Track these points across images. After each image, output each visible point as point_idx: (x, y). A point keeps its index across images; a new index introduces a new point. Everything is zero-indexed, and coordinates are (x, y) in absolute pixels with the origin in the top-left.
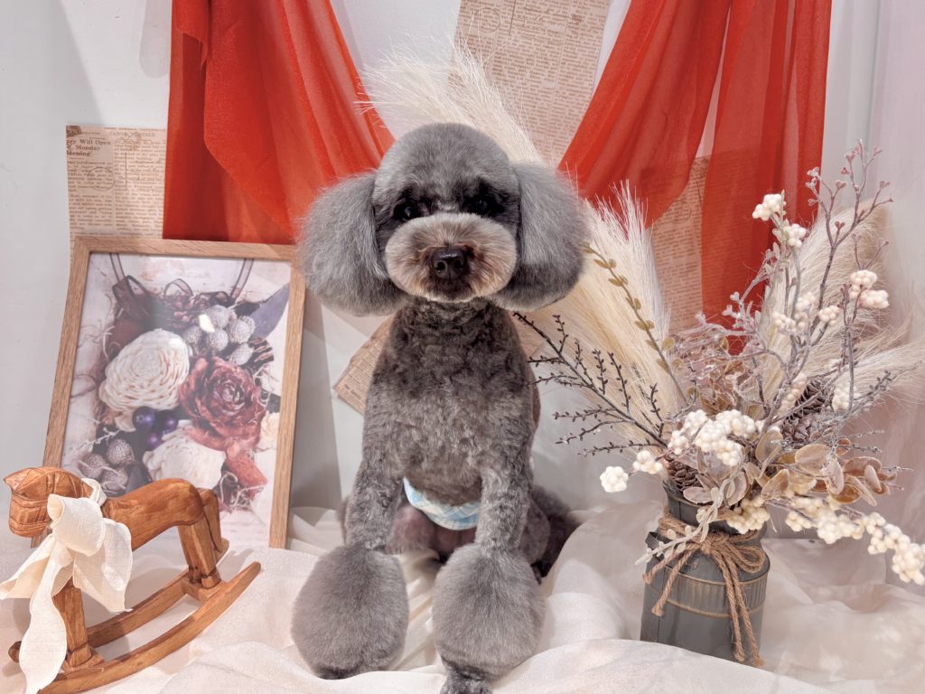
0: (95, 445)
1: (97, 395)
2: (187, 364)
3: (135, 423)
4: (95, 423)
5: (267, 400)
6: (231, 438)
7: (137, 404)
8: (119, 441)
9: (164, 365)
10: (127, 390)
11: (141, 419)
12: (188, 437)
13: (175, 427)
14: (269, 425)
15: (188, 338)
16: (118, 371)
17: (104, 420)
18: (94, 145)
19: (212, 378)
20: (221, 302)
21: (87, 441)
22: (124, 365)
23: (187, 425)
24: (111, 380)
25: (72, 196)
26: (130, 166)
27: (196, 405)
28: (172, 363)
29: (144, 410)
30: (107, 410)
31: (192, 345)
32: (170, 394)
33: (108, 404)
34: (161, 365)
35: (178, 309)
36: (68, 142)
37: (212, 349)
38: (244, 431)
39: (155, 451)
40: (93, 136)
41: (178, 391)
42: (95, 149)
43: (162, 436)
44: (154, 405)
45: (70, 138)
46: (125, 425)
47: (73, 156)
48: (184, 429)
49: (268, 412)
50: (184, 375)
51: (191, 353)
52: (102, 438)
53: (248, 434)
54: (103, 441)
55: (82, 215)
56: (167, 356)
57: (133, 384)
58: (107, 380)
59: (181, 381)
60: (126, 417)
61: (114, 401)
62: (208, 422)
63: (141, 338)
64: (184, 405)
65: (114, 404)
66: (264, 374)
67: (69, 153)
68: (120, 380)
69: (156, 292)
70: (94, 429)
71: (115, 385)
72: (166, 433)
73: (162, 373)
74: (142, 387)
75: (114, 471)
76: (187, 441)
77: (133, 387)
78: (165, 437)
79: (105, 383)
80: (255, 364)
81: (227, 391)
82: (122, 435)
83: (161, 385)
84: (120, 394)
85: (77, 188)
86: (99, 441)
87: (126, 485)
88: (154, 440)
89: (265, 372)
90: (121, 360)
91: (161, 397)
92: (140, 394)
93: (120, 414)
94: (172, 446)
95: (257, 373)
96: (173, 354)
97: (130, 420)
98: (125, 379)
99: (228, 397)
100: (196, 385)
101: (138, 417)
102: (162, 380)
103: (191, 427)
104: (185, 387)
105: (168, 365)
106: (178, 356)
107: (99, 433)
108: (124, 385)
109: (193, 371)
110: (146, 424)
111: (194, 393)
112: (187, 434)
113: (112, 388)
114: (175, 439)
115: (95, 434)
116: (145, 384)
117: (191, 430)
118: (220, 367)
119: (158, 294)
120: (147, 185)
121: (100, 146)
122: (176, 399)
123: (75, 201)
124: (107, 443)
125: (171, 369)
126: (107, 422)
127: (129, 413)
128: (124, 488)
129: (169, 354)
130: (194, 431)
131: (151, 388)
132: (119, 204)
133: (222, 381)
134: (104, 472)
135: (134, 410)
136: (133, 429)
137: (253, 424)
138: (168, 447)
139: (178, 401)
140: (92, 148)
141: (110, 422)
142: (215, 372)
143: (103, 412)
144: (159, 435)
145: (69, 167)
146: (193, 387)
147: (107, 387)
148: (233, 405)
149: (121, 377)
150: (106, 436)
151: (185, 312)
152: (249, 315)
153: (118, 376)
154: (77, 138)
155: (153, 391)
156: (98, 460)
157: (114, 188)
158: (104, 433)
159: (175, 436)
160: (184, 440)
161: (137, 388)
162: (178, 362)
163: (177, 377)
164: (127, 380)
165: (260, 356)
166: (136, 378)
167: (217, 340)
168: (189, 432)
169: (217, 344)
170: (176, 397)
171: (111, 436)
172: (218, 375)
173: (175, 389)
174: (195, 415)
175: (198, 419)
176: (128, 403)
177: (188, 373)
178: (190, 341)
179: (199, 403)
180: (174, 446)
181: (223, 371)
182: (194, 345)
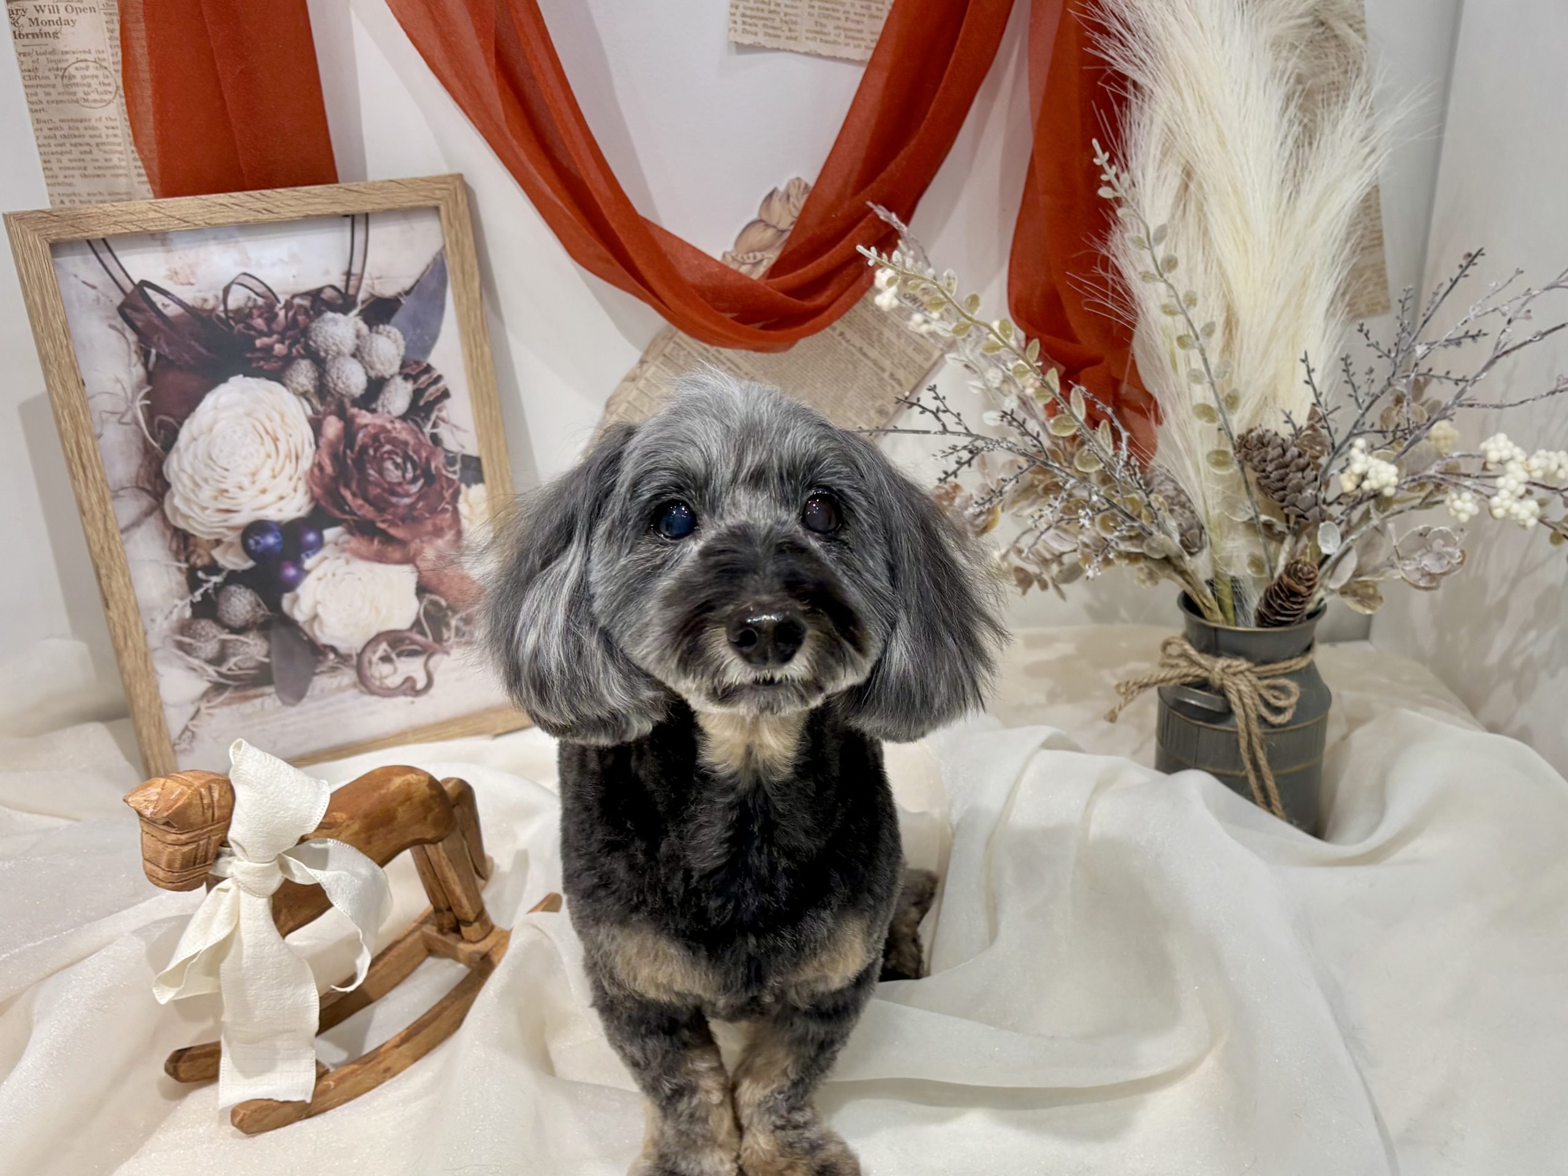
0: (192, 604)
1: (165, 518)
2: (308, 432)
3: (249, 553)
4: (179, 569)
5: (458, 467)
6: (417, 541)
7: (242, 519)
8: (233, 588)
9: (268, 441)
10: (216, 498)
11: (257, 543)
12: (347, 555)
13: (320, 544)
14: (472, 508)
15: (295, 385)
16: (190, 470)
17: (193, 559)
19: (357, 448)
20: (333, 306)
21: (175, 602)
22: (194, 454)
23: (340, 535)
24: (180, 488)
27: (343, 498)
28: (281, 435)
29: (258, 527)
30: (192, 541)
31: (304, 395)
32: (295, 490)
33: (192, 531)
34: (263, 444)
35: (262, 334)
37: (342, 396)
38: (434, 525)
39: (299, 591)
41: (307, 483)
43: (303, 562)
44: (272, 514)
46: (233, 560)
48: (336, 544)
49: (463, 486)
50: (309, 452)
51: (310, 412)
52: (201, 591)
53: (441, 529)
54: (205, 595)
56: (268, 425)
57: (223, 486)
58: (173, 489)
59: (306, 464)
60: (231, 545)
61: (200, 524)
62: (373, 523)
63: (209, 401)
64: (323, 503)
65: (200, 528)
66: (442, 424)
68: (197, 484)
69: (209, 307)
70: (181, 578)
71: (192, 496)
72: (308, 556)
73: (269, 456)
74: (241, 488)
75: (241, 638)
76: (348, 562)
77: (226, 491)
78: (308, 563)
79: (173, 496)
80: (422, 409)
81: (389, 465)
82: (234, 577)
83: (274, 477)
84: (204, 509)
86: (197, 597)
87: (268, 656)
88: (291, 572)
89: (443, 421)
90: (187, 448)
91: (282, 498)
92: (242, 500)
93: (218, 542)
94: (325, 575)
95: (430, 425)
96: (277, 418)
97: (240, 548)
98: (206, 481)
99: (393, 474)
100: (333, 465)
101: (251, 542)
102: (273, 470)
103: (347, 537)
104: (316, 471)
105: (275, 440)
106: (287, 420)
107: (193, 583)
108: (206, 494)
109: (323, 442)
110: (269, 549)
111: (334, 479)
112: (343, 550)
113: (187, 500)
114: (326, 564)
115: (185, 587)
116: (246, 482)
117: (348, 542)
118: (366, 426)
119: (214, 309)
122: (308, 496)
124: (213, 597)
125: (282, 446)
126: (199, 562)
127: (233, 537)
128: (267, 661)
129: (271, 420)
130: (355, 543)
131: (259, 486)
133: (376, 450)
134: (224, 644)
135: (239, 532)
136: (250, 564)
137: (445, 511)
138: (320, 579)
139: (313, 498)
141: (206, 560)
142: (360, 435)
143: (186, 547)
144: (297, 563)
146: (329, 469)
147: (178, 501)
148: (406, 487)
149: (198, 479)
150: (206, 585)
151: (275, 336)
152: (388, 322)
153: (191, 478)
155: (264, 491)
156: (208, 628)
158: (202, 581)
159: (326, 558)
160: (342, 562)
161: (234, 491)
162: (290, 431)
163: (297, 458)
164: (211, 482)
165: (427, 394)
166: (225, 474)
167: (348, 379)
168: (346, 546)
169: (348, 386)
170: (307, 492)
171: (215, 584)
172: (366, 440)
173: (299, 479)
174: (347, 517)
175: (354, 521)
176: (225, 521)
177: (314, 447)
178: (301, 390)
179: (348, 495)
180: (330, 575)
181: (373, 431)
182: (308, 396)
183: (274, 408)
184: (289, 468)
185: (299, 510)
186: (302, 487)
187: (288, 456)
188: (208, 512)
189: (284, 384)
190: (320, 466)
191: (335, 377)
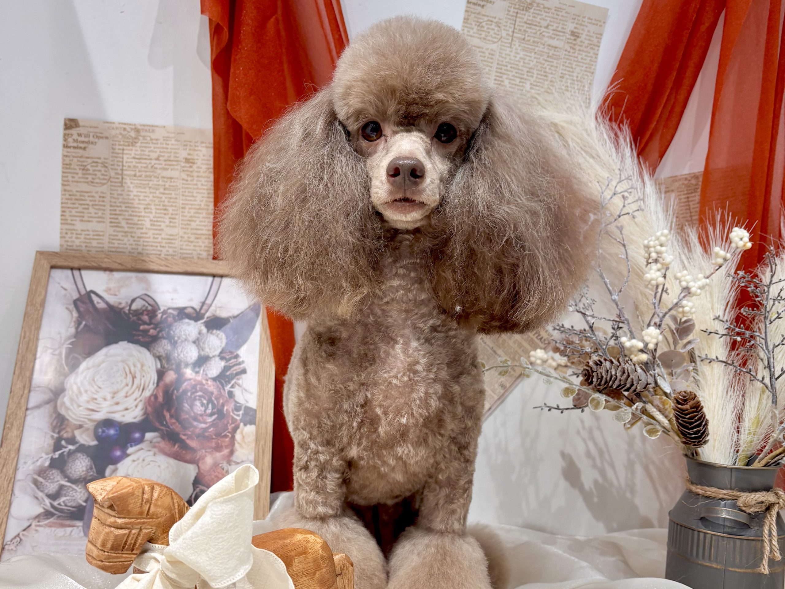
0: (52, 459)
1: (55, 407)
2: (155, 377)
3: (97, 437)
4: (52, 437)
5: (241, 413)
6: (204, 451)
7: (100, 416)
8: (79, 455)
9: (129, 378)
10: (88, 402)
11: (103, 432)
12: (156, 450)
13: (141, 440)
14: (243, 437)
15: (155, 351)
16: (79, 384)
17: (62, 433)
18: (91, 139)
19: (181, 391)
20: (189, 317)
21: (44, 455)
22: (85, 378)
23: (155, 438)
24: (70, 392)
25: (65, 190)
26: (127, 162)
27: (164, 417)
28: (138, 375)
29: (108, 423)
30: (66, 422)
31: (159, 358)
32: (136, 406)
33: (67, 417)
34: (126, 378)
35: (145, 323)
36: (65, 135)
37: (181, 361)
38: (217, 443)
39: (119, 465)
40: (91, 130)
41: (145, 403)
42: (92, 143)
43: (127, 449)
44: (118, 417)
45: (68, 132)
46: (85, 439)
47: (69, 150)
48: (151, 442)
49: (242, 425)
50: (152, 387)
51: (159, 366)
52: (60, 452)
53: (222, 447)
54: (61, 455)
55: (74, 211)
56: (132, 369)
57: (95, 396)
58: (67, 393)
59: (147, 393)
60: (88, 429)
61: (74, 414)
62: (178, 434)
63: (104, 351)
64: (151, 417)
65: (74, 416)
66: (237, 387)
67: (65, 146)
68: (80, 392)
69: (121, 306)
70: (52, 442)
71: (75, 398)
72: (131, 446)
73: (127, 385)
74: (105, 399)
75: (74, 486)
76: (155, 454)
77: (96, 399)
78: (130, 450)
79: (64, 396)
80: (227, 376)
81: (198, 403)
82: (83, 449)
83: (126, 397)
84: (79, 406)
85: (70, 183)
86: (57, 455)
87: (86, 501)
88: (118, 453)
89: (239, 385)
90: (82, 372)
91: (127, 409)
92: (104, 406)
93: (80, 427)
94: (138, 459)
95: (230, 385)
96: (139, 366)
97: (91, 433)
98: (86, 391)
99: (198, 408)
100: (164, 398)
101: (100, 431)
102: (127, 393)
103: (159, 439)
104: (152, 399)
105: (134, 377)
106: (145, 368)
107: (57, 446)
108: (84, 398)
109: (161, 384)
110: (109, 437)
111: (162, 405)
112: (154, 447)
113: (72, 400)
114: (141, 452)
115: (52, 448)
116: (109, 396)
117: (158, 443)
118: (190, 379)
119: (123, 308)
120: (144, 182)
121: (96, 140)
122: (143, 411)
123: (67, 196)
124: (66, 457)
125: (137, 381)
126: (65, 435)
127: (90, 425)
128: (84, 504)
129: (135, 366)
130: (162, 444)
131: (115, 400)
132: (113, 200)
133: (193, 393)
134: (61, 487)
135: (95, 423)
136: (94, 443)
137: (226, 436)
138: (134, 461)
139: (145, 413)
140: (88, 142)
141: (69, 435)
142: (185, 384)
143: (61, 425)
144: (124, 448)
145: (64, 160)
146: (160, 399)
147: (66, 400)
148: (205, 417)
149: (82, 390)
150: (64, 450)
151: (152, 326)
152: (219, 329)
153: (79, 389)
154: (74, 132)
155: (117, 404)
156: (55, 475)
157: (109, 183)
158: (62, 447)
159: (142, 449)
160: (151, 453)
161: (100, 400)
162: (144, 374)
163: (143, 389)
164: (89, 392)
165: (232, 369)
166: (99, 390)
167: (187, 353)
168: (157, 444)
169: (186, 357)
170: (142, 409)
171: (70, 450)
172: (188, 387)
173: (141, 401)
174: (163, 428)
175: (167, 431)
176: (89, 415)
177: (155, 385)
178: (158, 354)
179: (167, 415)
180: (141, 460)
181: (193, 383)
182: (162, 358)
183: (139, 361)
184: (137, 394)
185: (135, 418)
186: (141, 406)
187: (138, 388)
188: (81, 408)
189: (149, 350)
190: (156, 397)
191: (180, 351)
